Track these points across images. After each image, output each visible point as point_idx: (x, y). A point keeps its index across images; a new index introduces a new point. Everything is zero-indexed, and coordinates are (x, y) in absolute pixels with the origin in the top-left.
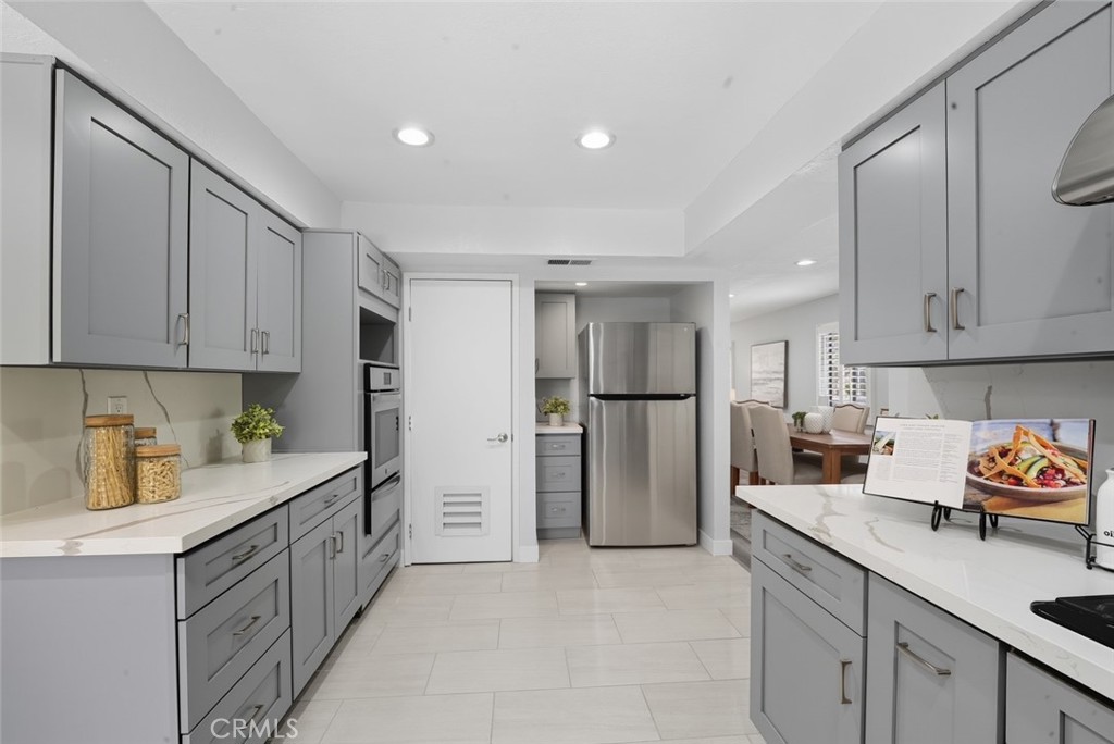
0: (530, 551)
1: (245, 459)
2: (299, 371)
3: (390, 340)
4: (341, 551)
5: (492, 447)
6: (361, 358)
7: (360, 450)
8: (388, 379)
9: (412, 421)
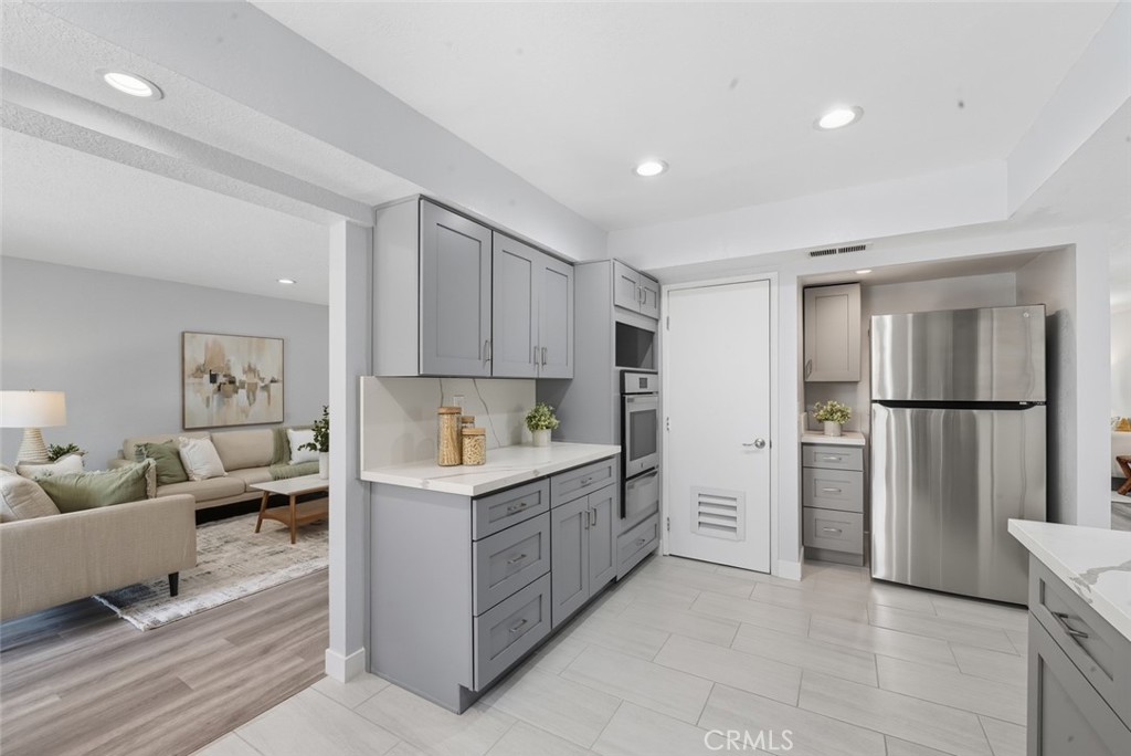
0: (791, 566)
1: (534, 444)
2: (571, 377)
3: (650, 349)
4: (594, 525)
5: (748, 452)
6: (617, 365)
7: (615, 444)
8: (643, 383)
9: (670, 421)
